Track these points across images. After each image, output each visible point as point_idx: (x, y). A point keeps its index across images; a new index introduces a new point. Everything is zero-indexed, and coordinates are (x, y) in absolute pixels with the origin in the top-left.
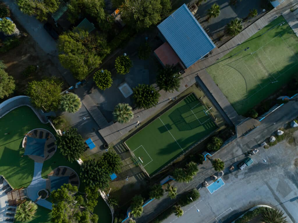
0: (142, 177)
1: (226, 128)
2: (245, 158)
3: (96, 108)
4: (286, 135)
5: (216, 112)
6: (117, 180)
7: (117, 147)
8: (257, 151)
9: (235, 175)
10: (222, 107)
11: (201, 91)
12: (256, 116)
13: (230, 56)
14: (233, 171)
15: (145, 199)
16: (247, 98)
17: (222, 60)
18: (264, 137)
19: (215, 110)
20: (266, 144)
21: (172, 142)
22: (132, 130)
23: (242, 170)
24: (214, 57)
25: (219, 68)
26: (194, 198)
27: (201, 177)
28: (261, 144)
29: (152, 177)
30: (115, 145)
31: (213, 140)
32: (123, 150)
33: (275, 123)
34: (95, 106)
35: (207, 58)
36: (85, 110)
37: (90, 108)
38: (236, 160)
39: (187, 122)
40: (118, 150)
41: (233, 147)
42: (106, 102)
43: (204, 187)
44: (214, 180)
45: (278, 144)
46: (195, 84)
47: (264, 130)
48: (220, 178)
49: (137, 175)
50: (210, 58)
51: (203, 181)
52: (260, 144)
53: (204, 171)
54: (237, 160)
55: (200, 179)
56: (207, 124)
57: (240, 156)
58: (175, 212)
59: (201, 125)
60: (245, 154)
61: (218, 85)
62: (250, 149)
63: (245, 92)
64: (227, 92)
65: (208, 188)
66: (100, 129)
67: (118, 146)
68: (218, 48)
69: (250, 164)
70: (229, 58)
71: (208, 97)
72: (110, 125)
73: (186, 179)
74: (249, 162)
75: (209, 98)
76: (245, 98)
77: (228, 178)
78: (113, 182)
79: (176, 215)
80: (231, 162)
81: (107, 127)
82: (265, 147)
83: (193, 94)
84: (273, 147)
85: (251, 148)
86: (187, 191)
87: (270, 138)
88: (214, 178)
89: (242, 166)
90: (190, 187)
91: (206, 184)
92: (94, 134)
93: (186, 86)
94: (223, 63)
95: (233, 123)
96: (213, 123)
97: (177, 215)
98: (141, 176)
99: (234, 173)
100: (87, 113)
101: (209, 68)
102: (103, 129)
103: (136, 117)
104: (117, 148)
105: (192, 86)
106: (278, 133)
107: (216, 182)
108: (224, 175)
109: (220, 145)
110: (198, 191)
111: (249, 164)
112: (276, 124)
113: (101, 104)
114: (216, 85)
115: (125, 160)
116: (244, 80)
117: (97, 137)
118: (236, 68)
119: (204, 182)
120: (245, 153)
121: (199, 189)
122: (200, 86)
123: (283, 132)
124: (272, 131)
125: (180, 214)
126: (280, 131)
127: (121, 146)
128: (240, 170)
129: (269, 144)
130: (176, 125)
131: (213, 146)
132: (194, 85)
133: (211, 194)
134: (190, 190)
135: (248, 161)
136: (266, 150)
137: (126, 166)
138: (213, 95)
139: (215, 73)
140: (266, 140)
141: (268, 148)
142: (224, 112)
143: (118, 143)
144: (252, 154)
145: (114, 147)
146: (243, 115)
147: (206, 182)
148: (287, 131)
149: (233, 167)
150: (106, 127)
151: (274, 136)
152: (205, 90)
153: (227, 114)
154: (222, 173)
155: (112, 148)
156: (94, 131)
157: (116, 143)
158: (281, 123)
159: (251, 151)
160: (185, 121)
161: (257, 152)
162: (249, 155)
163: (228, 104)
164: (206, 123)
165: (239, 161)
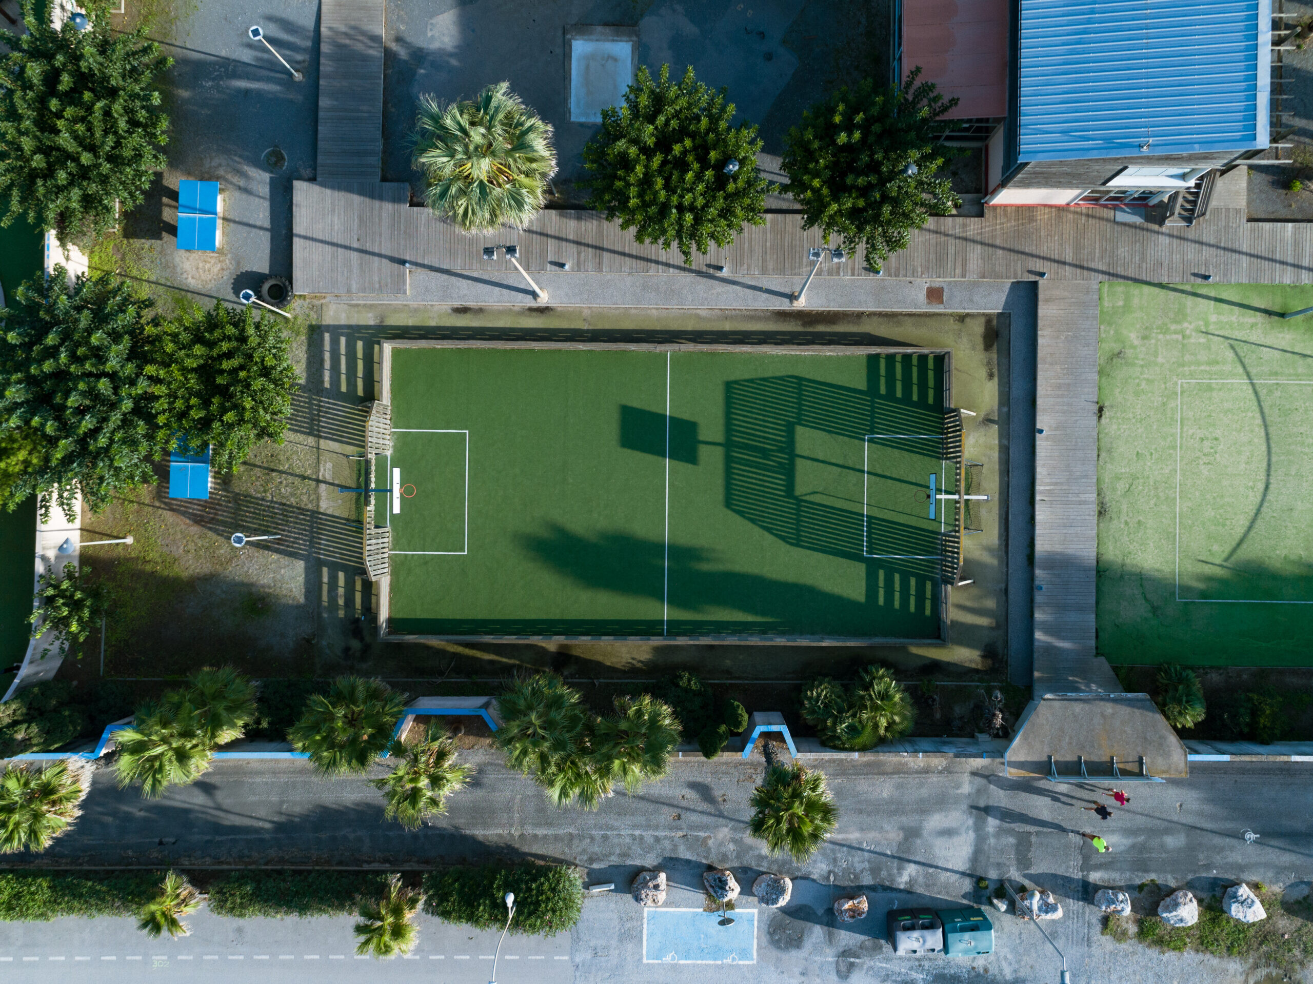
0: (341, 602)
1: (977, 671)
2: (965, 902)
3: (376, 53)
4: (1264, 939)
5: (988, 549)
6: (198, 520)
7: (335, 343)
8: (1053, 909)
9: (845, 953)
10: (1041, 546)
11: (991, 376)
12: (1189, 722)
13: (1277, 309)
14: (850, 928)
15: (265, 724)
16: (1204, 595)
17: (1224, 296)
18: (1142, 866)
19: (991, 534)
20: (1128, 910)
21: (640, 529)
22: (480, 311)
23: (901, 952)
24: (1191, 251)
25: (1173, 327)
26: (530, 914)
27: (660, 834)
28: (1100, 893)
29: (395, 638)
30: (328, 328)
31: (867, 679)
32: (352, 383)
33: (1251, 836)
34: (376, 39)
35: (1156, 227)
36: (310, 23)
37: (343, 29)
38: (906, 876)
39: (800, 489)
40: (322, 361)
41: (941, 802)
42: (454, 62)
43: (629, 897)
44: (710, 896)
45: (1189, 956)
46: (989, 319)
47: (1170, 827)
48: (756, 911)
49: (325, 570)
50: (1164, 240)
51: (650, 861)
52: (1097, 888)
53: (694, 811)
54: (912, 881)
55: (641, 838)
56: (897, 577)
57: (944, 876)
58: (365, 913)
59: (858, 558)
60: (979, 880)
61: (1107, 413)
62: (1026, 876)
63: (1219, 551)
64: (1121, 486)
65: (652, 917)
66: (312, 179)
67: (343, 340)
68: (1250, 220)
69: (966, 952)
70: (1268, 312)
71: (1005, 435)
72: (381, 198)
73: (561, 770)
74: (967, 936)
75: (1005, 450)
76: (1201, 586)
77: (795, 942)
78: (167, 514)
79: (359, 929)
80: (875, 871)
81: (356, 199)
82: (1111, 924)
83: (940, 360)
84: (1153, 952)
85: (1032, 871)
86: (526, 849)
87: (1171, 891)
88: (722, 885)
89: (916, 934)
90: (557, 838)
91: (656, 887)
92: (261, 180)
93: (935, 294)
94: (1213, 318)
95: (1036, 674)
96: (928, 594)
97: (363, 938)
98: (341, 591)
99: (846, 938)
100: (309, 44)
101: (1120, 287)
102: (328, 192)
103: (550, 257)
104: (327, 346)
105: (962, 318)
106: (1235, 897)
107: (715, 918)
108: (783, 910)
109: (882, 732)
110: (584, 897)
111: (962, 946)
112: (1256, 842)
113: (419, 56)
114: (1095, 408)
115: (323, 443)
116: (1261, 486)
117: (261, 213)
118: (1263, 393)
119: (655, 871)
120: (980, 873)
121: (596, 890)
122: (1006, 354)
123: (1262, 915)
124: (1208, 867)
125: (387, 938)
126: (1252, 895)
127: (360, 354)
128: (887, 948)
129: (1140, 923)
130: (729, 460)
131: (840, 711)
132: (983, 320)
133: (640, 960)
134: (542, 857)
135: (963, 930)
136: (1106, 942)
137: (304, 478)
138: (1043, 445)
139: (1133, 337)
140: (1141, 888)
141: (1121, 936)
142: (1032, 578)
143: (349, 327)
144: (1012, 909)
145: (315, 332)
146: (1115, 669)
147: (663, 876)
148: (1286, 924)
149: (865, 906)
150: (349, 189)
151: (1200, 902)
152: (1018, 390)
153: (1039, 598)
154: (782, 891)
155: (303, 330)
156: (272, 162)
157: (343, 321)
158: (1287, 858)
159: (1022, 889)
160: (789, 472)
161: (1050, 916)
162: (991, 904)
163: (1086, 551)
164: (890, 568)
165: (920, 896)
